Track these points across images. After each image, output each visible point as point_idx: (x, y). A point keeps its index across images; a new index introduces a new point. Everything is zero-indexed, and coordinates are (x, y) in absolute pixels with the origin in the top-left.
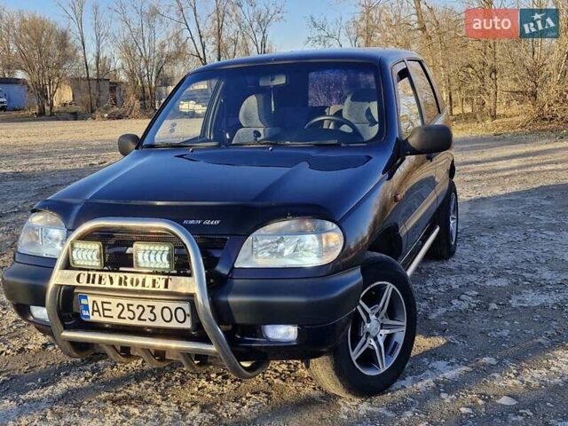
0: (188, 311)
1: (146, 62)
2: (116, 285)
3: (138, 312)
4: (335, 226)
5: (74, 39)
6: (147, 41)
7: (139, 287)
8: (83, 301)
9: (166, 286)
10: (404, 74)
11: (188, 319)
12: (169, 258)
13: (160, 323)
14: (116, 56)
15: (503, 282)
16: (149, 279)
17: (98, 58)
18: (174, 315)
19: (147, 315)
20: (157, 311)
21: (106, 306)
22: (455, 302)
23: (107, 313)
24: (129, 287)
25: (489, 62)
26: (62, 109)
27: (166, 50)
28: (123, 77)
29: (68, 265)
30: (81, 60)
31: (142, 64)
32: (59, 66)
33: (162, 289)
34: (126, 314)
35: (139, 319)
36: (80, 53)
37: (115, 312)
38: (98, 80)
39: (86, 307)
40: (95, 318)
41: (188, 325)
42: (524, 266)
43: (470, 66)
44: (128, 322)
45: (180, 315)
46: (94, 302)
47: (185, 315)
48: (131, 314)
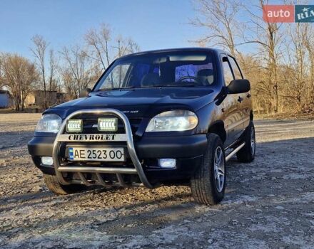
0: (123, 153)
1: (79, 82)
2: (88, 140)
3: (98, 154)
4: (194, 114)
5: (38, 69)
6: (79, 71)
7: (100, 140)
8: (71, 151)
9: (113, 139)
10: (225, 59)
11: (123, 156)
12: (115, 125)
13: (109, 159)
14: (61, 79)
15: (280, 171)
16: (105, 136)
17: (51, 78)
18: (116, 154)
19: (103, 155)
20: (108, 153)
21: (82, 152)
22: (254, 177)
23: (82, 156)
24: (95, 140)
25: (273, 81)
26: (28, 107)
27: (90, 76)
28: (64, 90)
29: (65, 132)
30: (42, 80)
31: (76, 83)
32: (28, 83)
33: (111, 140)
34: (92, 155)
35: (99, 158)
36: (41, 76)
37: (86, 155)
38: (50, 92)
39: (72, 154)
40: (77, 159)
41: (122, 159)
42: (291, 165)
43: (261, 82)
44: (93, 159)
45: (119, 155)
46: (76, 151)
47: (121, 154)
48: (94, 156)
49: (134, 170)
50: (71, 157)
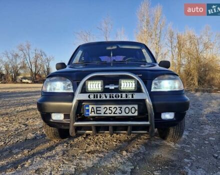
0: (137, 108)
2: (108, 98)
3: (113, 111)
6: (14, 63)
7: (120, 98)
8: (87, 108)
9: (132, 97)
11: (137, 112)
12: (135, 85)
13: (124, 114)
16: (124, 95)
18: (130, 110)
19: (118, 111)
20: (123, 109)
21: (98, 109)
23: (98, 112)
24: (115, 98)
33: (130, 98)
34: (108, 111)
35: (114, 113)
37: (103, 111)
39: (88, 110)
41: (136, 114)
44: (109, 115)
45: (133, 110)
46: (92, 108)
47: (135, 110)
48: (110, 112)
49: (148, 123)
50: (87, 113)
